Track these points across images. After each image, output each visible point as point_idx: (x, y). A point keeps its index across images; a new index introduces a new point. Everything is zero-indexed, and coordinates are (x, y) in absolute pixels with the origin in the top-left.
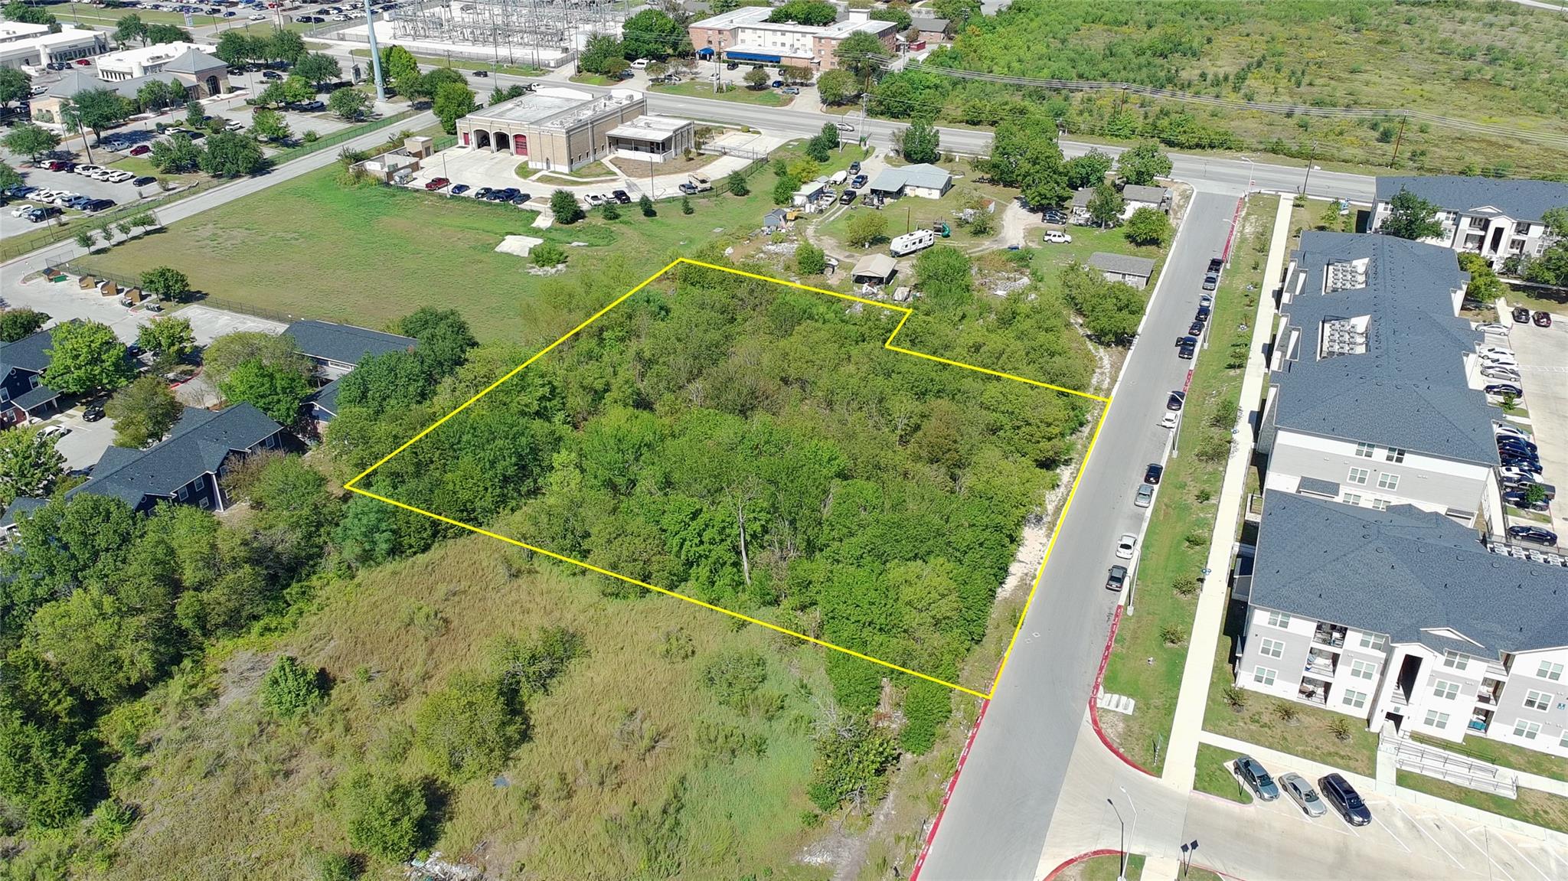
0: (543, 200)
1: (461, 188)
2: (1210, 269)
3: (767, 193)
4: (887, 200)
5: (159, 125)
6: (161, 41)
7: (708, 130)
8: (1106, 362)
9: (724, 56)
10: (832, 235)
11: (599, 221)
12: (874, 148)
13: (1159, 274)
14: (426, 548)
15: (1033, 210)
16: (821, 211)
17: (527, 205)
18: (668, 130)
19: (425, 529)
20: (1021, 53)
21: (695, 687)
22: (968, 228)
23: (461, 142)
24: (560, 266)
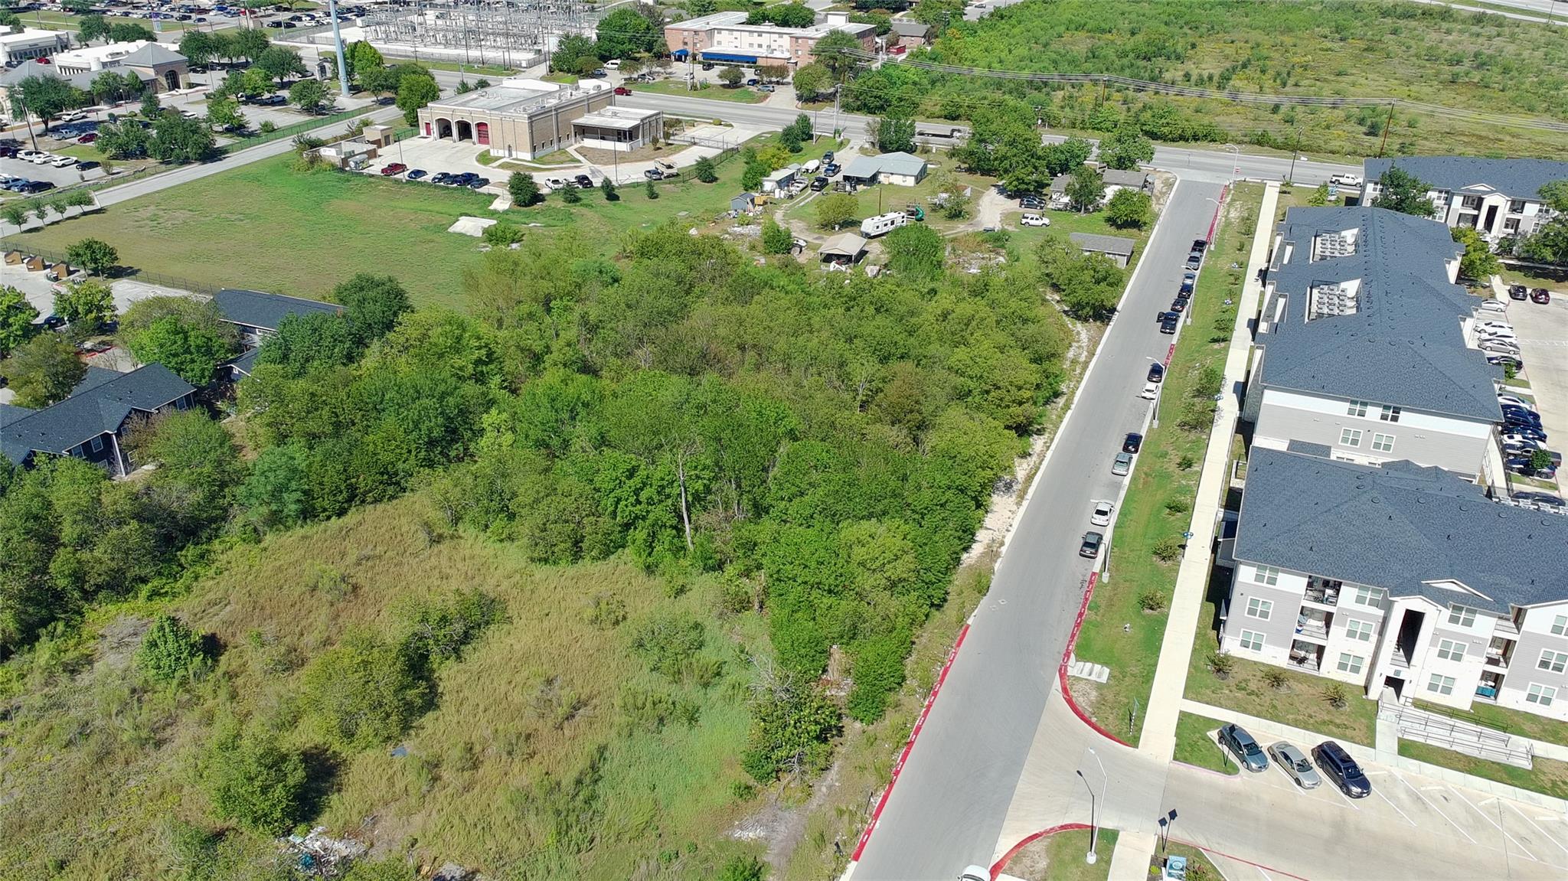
0: (500, 184)
1: (418, 173)
2: (1194, 250)
3: (736, 180)
4: (860, 188)
5: (111, 115)
6: (124, 39)
7: (679, 122)
8: (1084, 336)
9: (700, 58)
10: (801, 218)
11: (559, 203)
12: (849, 141)
13: (1140, 254)
14: (341, 513)
15: (1010, 197)
16: (791, 197)
17: (484, 189)
18: (635, 119)
19: (341, 492)
20: (1003, 55)
21: (624, 654)
22: (943, 213)
23: (423, 132)
24: (514, 246)
